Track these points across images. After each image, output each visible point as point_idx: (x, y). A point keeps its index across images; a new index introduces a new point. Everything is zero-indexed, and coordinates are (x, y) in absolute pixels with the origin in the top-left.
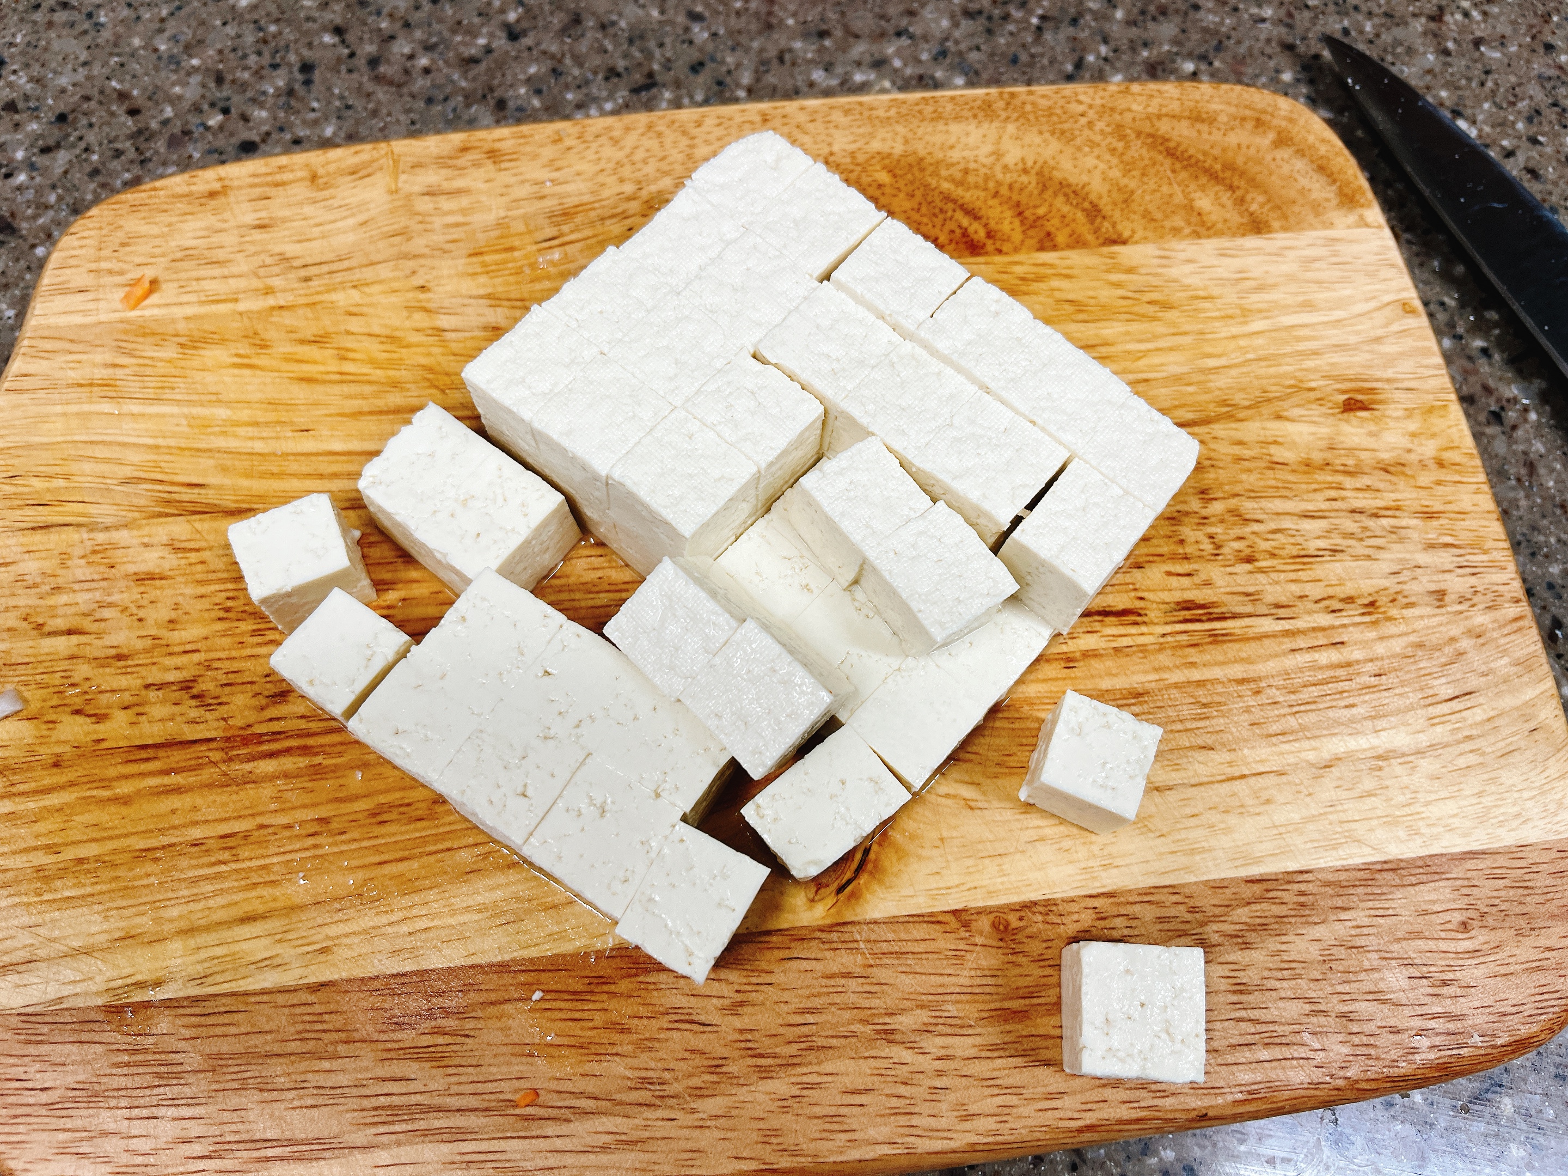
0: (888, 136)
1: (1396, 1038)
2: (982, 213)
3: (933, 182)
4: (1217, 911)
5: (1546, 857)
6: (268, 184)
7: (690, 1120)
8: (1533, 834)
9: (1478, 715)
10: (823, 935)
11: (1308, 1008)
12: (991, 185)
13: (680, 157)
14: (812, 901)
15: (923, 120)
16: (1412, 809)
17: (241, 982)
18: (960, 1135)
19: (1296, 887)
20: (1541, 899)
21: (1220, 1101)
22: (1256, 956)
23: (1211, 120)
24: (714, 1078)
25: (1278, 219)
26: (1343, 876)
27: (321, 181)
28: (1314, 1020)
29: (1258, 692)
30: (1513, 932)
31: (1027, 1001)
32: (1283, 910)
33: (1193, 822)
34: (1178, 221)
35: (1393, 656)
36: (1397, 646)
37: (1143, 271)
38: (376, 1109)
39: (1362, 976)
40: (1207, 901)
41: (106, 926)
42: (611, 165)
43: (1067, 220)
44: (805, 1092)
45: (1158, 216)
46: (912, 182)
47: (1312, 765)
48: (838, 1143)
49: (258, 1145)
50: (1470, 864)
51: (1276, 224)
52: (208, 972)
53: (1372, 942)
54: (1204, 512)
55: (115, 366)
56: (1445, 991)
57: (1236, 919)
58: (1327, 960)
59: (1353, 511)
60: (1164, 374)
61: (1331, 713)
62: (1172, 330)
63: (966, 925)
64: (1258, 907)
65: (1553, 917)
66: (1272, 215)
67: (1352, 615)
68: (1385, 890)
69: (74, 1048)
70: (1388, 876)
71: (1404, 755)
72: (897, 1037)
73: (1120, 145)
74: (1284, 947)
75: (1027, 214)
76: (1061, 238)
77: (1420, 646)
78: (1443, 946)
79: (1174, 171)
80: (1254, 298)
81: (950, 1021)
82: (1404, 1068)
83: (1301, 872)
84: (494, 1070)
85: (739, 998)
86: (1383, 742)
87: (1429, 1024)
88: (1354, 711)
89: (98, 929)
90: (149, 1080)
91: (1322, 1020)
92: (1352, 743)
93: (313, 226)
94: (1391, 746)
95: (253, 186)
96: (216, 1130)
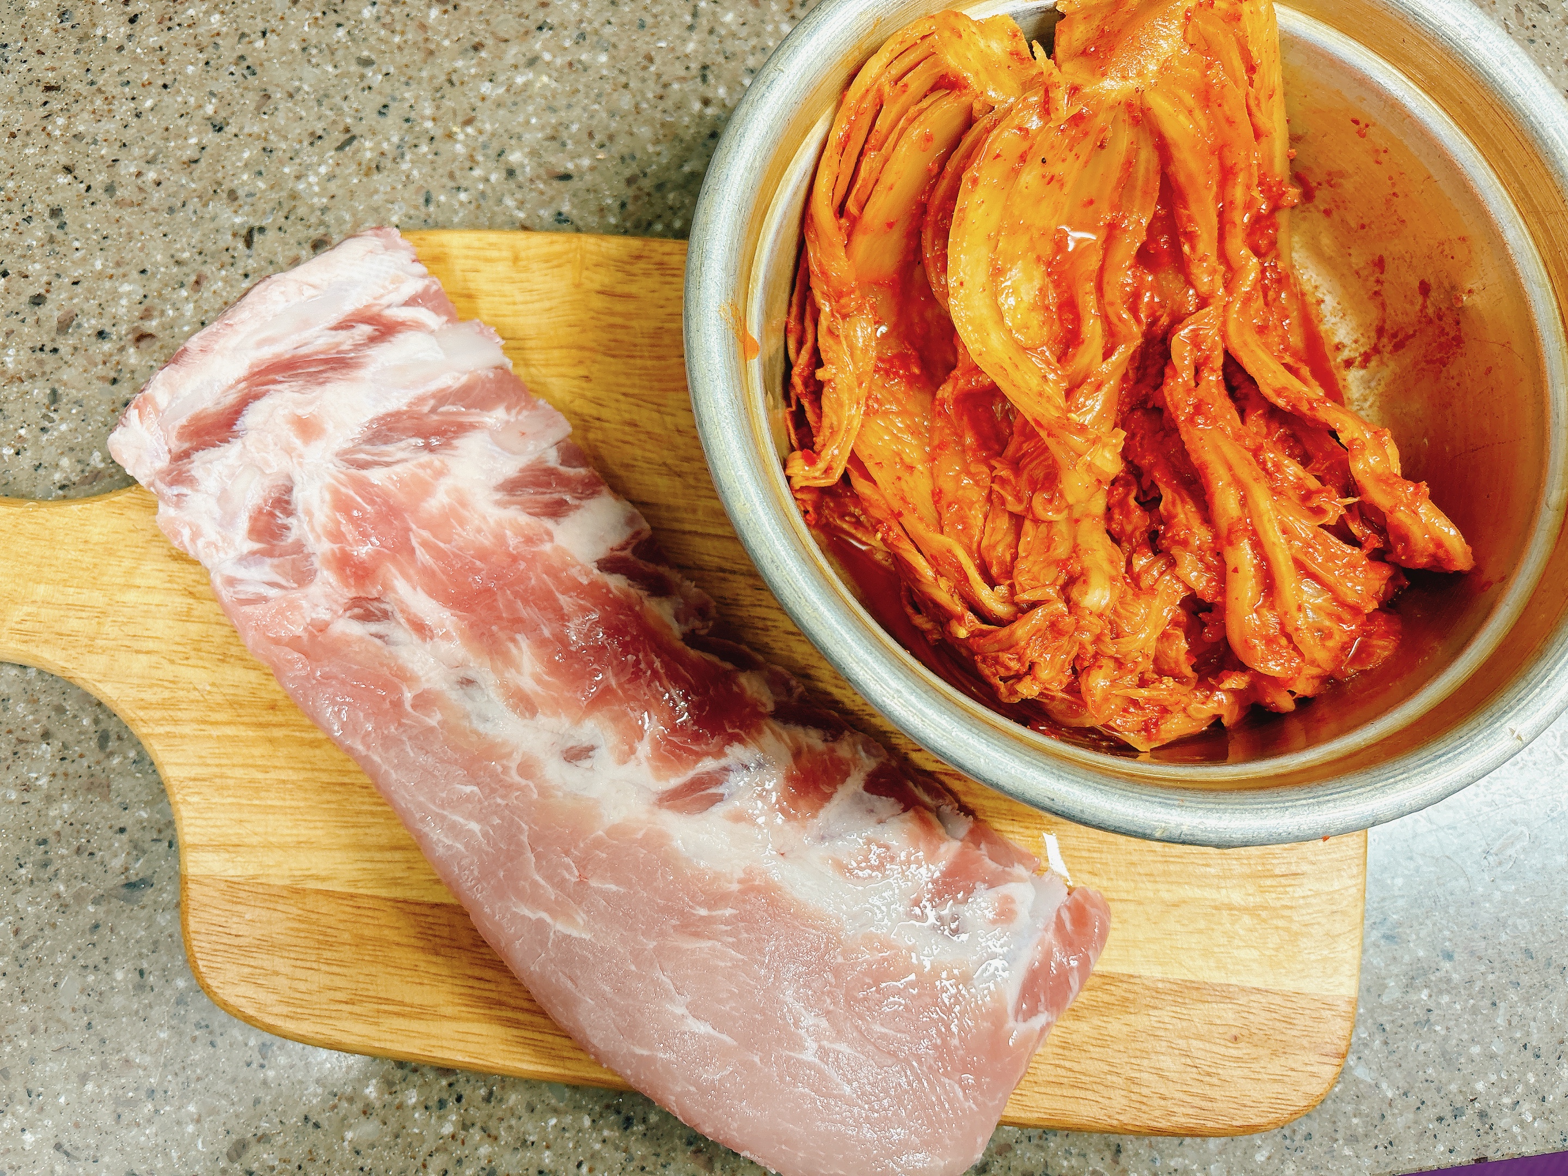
1: (1162, 1103)
5: (1313, 1005)
6: (478, 258)
8: (1308, 986)
9: (1300, 892)
11: (1107, 1068)
16: (1226, 949)
17: (382, 890)
19: (1125, 986)
20: (1298, 1034)
21: (1029, 1115)
22: (1083, 1026)
26: (1160, 985)
27: (521, 263)
28: (1108, 1077)
30: (1269, 1051)
32: (1111, 999)
38: (461, 994)
39: (1154, 1056)
41: (295, 832)
47: (1163, 902)
49: (381, 1002)
50: (1254, 997)
52: (360, 878)
53: (1166, 1035)
56: (1207, 1079)
58: (1131, 1040)
61: (1191, 868)
65: (1303, 1048)
68: (1187, 1001)
69: (264, 912)
70: (1193, 992)
71: (1233, 909)
74: (1104, 1025)
78: (1216, 1049)
82: (1163, 1124)
83: (1132, 976)
86: (1222, 896)
87: (1189, 1099)
88: (1208, 869)
89: (289, 832)
90: (312, 944)
91: (1115, 1079)
92: (1197, 893)
93: (509, 304)
94: (1226, 901)
95: (467, 257)
96: (354, 986)
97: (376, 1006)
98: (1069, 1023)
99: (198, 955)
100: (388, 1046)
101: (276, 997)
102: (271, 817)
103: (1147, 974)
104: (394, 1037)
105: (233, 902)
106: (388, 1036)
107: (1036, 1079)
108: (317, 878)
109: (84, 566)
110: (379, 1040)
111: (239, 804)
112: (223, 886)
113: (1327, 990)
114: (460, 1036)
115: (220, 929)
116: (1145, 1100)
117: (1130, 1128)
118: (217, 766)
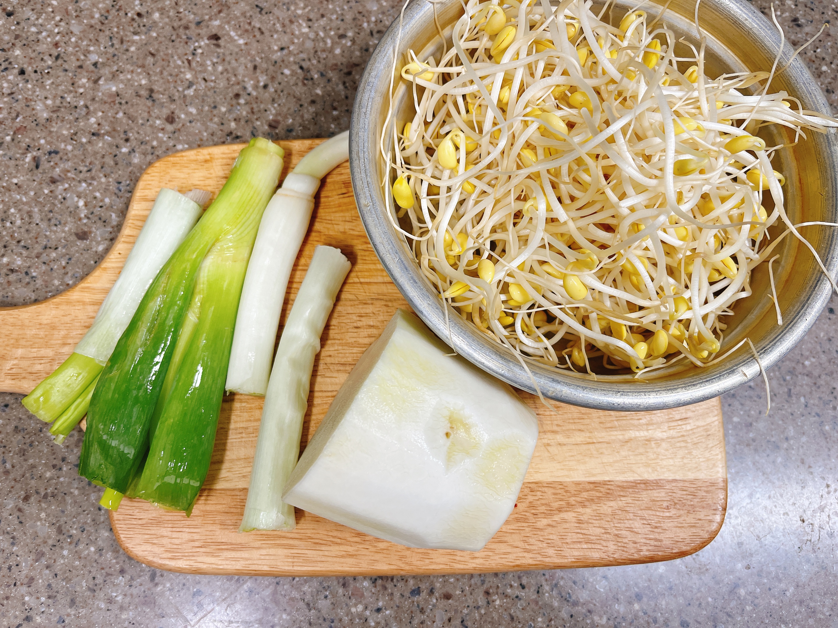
1: (635, 545)
4: (576, 493)
5: (705, 484)
7: (373, 549)
8: (701, 475)
9: (689, 427)
11: (603, 531)
16: (656, 461)
18: (470, 564)
19: (607, 486)
20: (699, 500)
21: (566, 561)
22: (588, 511)
26: (625, 484)
28: (605, 535)
30: (686, 511)
32: (601, 495)
33: (572, 458)
39: (626, 521)
40: (572, 489)
47: (620, 441)
48: (426, 563)
49: (219, 544)
50: (674, 484)
53: (631, 509)
56: (656, 530)
57: (582, 496)
58: (614, 514)
61: (631, 421)
64: (591, 493)
65: (703, 507)
68: (640, 491)
70: (643, 486)
71: (656, 440)
74: (598, 508)
78: (658, 513)
83: (609, 481)
86: (649, 434)
87: (648, 542)
88: (641, 421)
91: (608, 536)
92: (637, 434)
94: (652, 436)
95: (223, 158)
96: (204, 538)
97: (217, 547)
98: (580, 510)
99: (120, 532)
100: (226, 567)
101: (164, 549)
103: (618, 479)
104: (228, 562)
106: (224, 562)
107: (568, 541)
109: (40, 336)
110: (220, 565)
113: (711, 476)
114: (263, 557)
115: (132, 517)
116: (625, 545)
117: (620, 561)
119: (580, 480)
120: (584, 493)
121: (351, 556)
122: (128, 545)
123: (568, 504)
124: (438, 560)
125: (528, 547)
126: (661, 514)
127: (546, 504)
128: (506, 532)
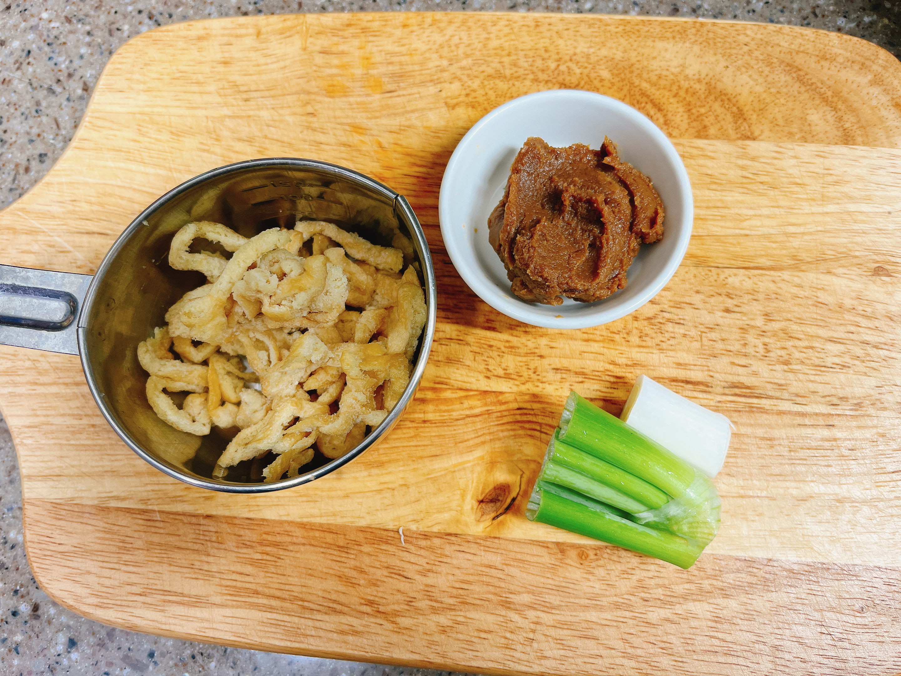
0: (614, 45)
1: (803, 665)
2: (664, 107)
3: (637, 82)
4: (713, 573)
6: (231, 35)
7: (390, 626)
10: (482, 542)
11: (754, 638)
12: (675, 88)
13: (480, 46)
14: (479, 521)
15: (638, 37)
16: (850, 535)
17: (166, 506)
19: (765, 568)
22: (732, 603)
23: (833, 59)
24: (407, 607)
25: (862, 135)
26: (796, 567)
27: (262, 37)
28: (756, 646)
29: (772, 447)
31: (589, 601)
32: (754, 580)
34: (795, 129)
35: (864, 439)
36: (868, 434)
37: (763, 160)
38: (227, 586)
39: (794, 627)
40: (708, 567)
41: (101, 463)
42: (436, 46)
43: (720, 119)
44: (455, 625)
45: (781, 122)
46: (623, 80)
47: (793, 497)
48: (468, 656)
49: (166, 593)
51: (859, 139)
52: (150, 497)
53: (804, 609)
54: (765, 328)
55: (135, 141)
56: (840, 644)
57: (724, 579)
58: (773, 613)
59: (863, 343)
60: (760, 233)
61: (815, 468)
62: (772, 204)
63: (562, 551)
64: (739, 575)
66: (858, 132)
67: (845, 409)
68: (820, 579)
70: (825, 573)
71: (853, 502)
72: (512, 606)
73: (767, 70)
74: (749, 601)
75: (694, 111)
76: (712, 131)
77: (883, 436)
79: (799, 93)
80: (832, 189)
81: (543, 603)
83: (770, 560)
84: (290, 579)
85: (428, 567)
86: (843, 491)
88: (830, 469)
89: (97, 464)
90: (114, 549)
91: (762, 647)
92: (822, 489)
93: (254, 66)
94: (847, 495)
95: (223, 35)
96: (145, 581)
97: (163, 597)
98: (720, 601)
99: (33, 559)
100: (172, 628)
101: (89, 591)
102: (83, 453)
103: (784, 558)
105: (56, 519)
106: (172, 621)
107: (695, 648)
108: (117, 498)
110: (165, 624)
111: (60, 444)
112: (49, 506)
114: (226, 620)
115: (48, 539)
116: (788, 664)
118: (45, 416)
119: (722, 552)
120: (727, 575)
121: (356, 633)
122: (42, 579)
123: (701, 589)
124: (485, 655)
125: (629, 650)
126: (851, 619)
127: (664, 586)
128: (597, 624)
